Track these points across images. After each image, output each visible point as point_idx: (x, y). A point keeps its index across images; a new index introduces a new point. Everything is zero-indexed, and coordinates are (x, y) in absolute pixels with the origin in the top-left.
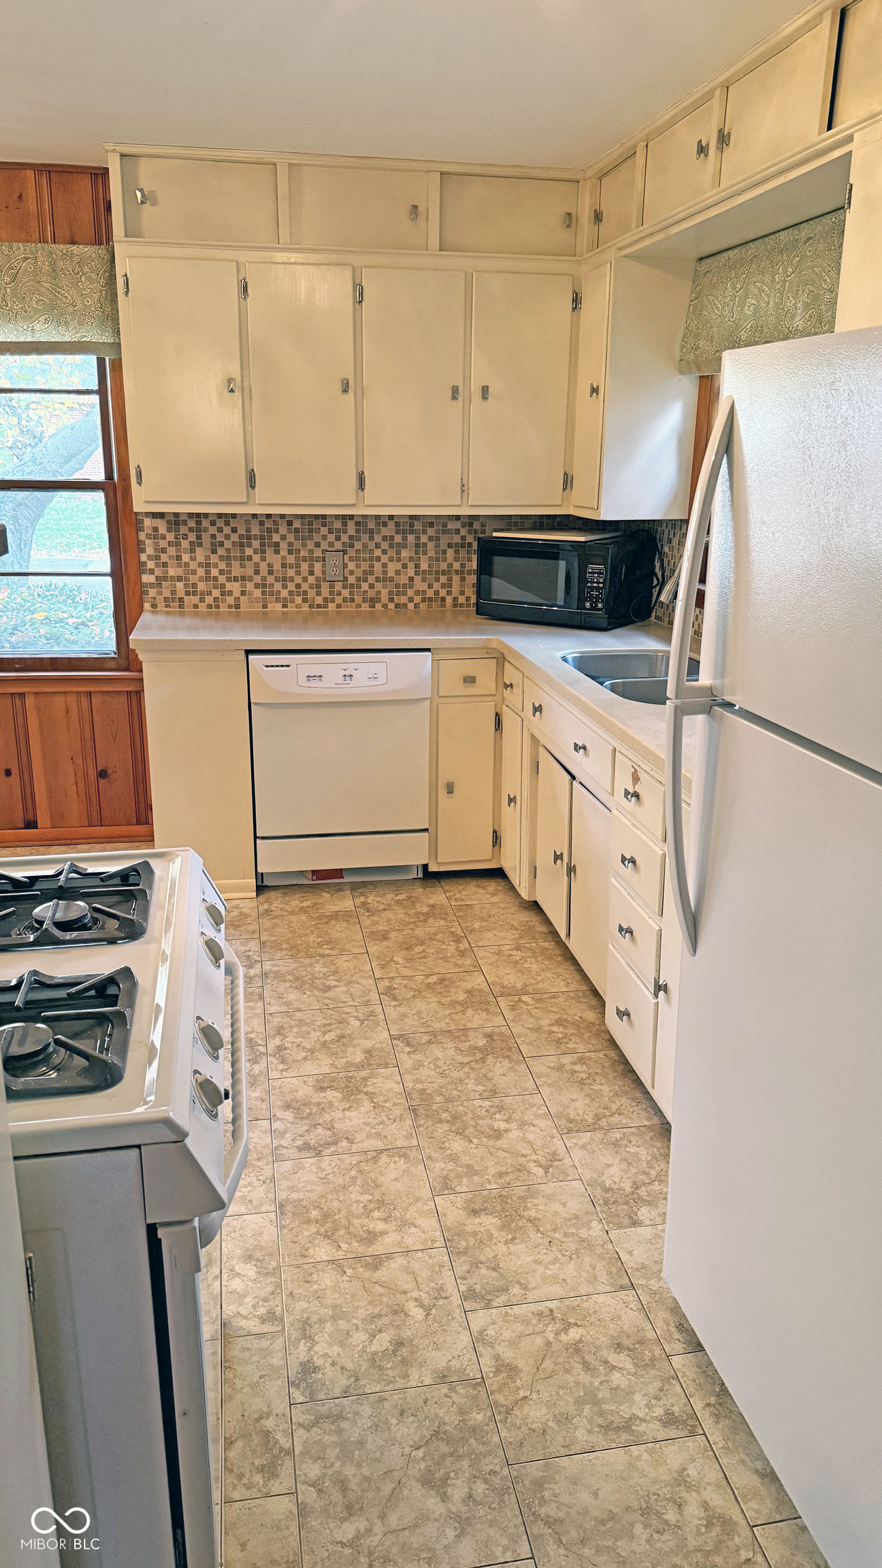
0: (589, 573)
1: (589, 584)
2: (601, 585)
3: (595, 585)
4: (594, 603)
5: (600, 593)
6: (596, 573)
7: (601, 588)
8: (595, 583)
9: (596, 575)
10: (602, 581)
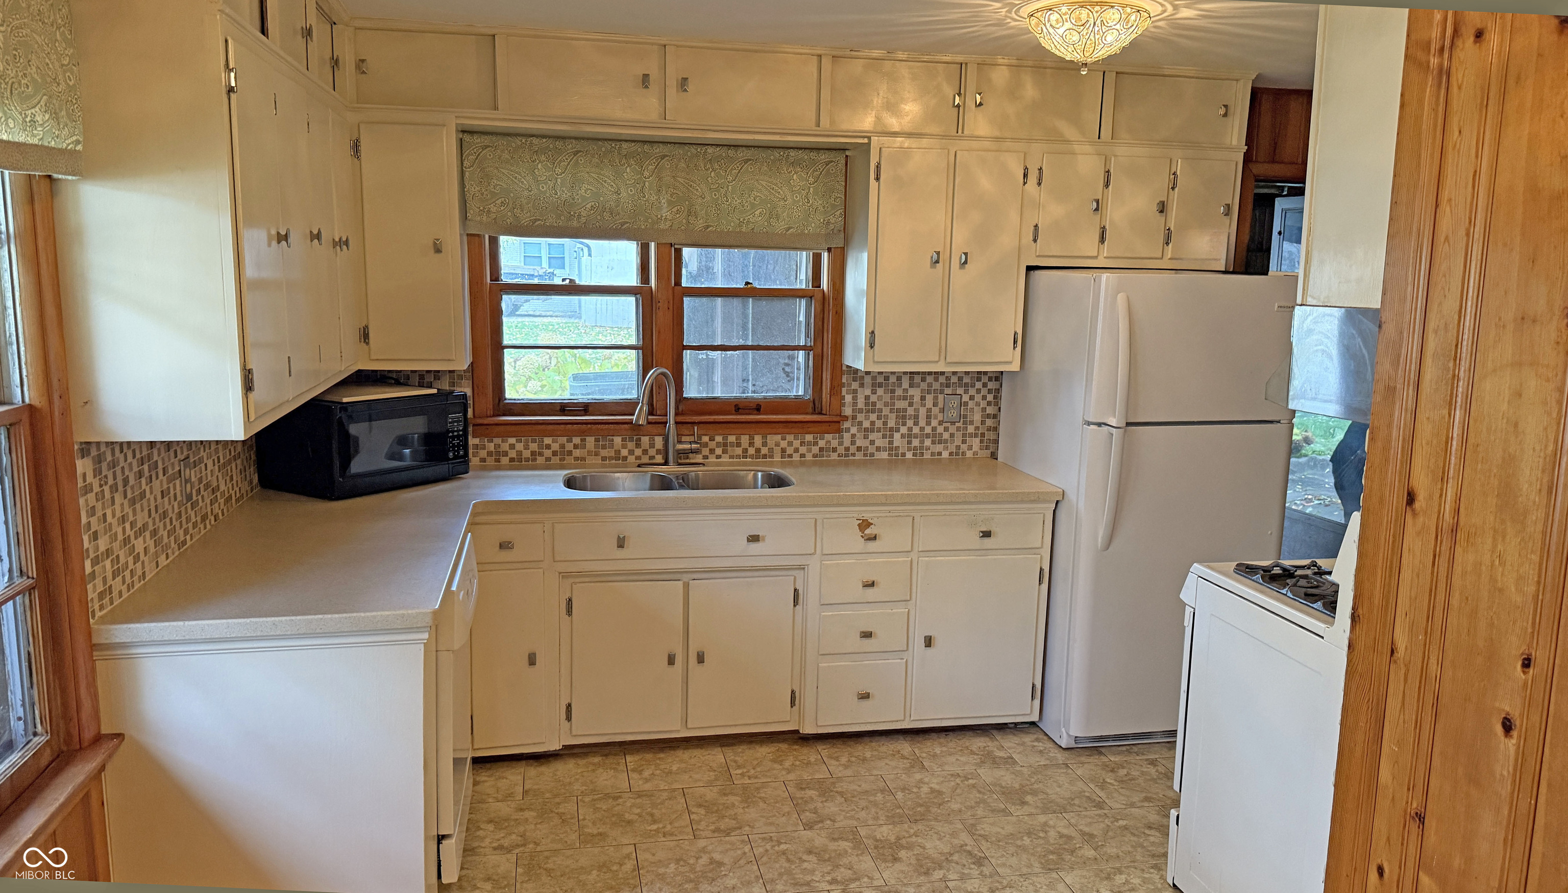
0: (450, 423)
1: (451, 434)
2: (461, 433)
3: (456, 434)
4: (456, 451)
5: (461, 441)
6: (455, 422)
7: (461, 436)
8: (456, 431)
9: (456, 424)
10: (461, 428)
